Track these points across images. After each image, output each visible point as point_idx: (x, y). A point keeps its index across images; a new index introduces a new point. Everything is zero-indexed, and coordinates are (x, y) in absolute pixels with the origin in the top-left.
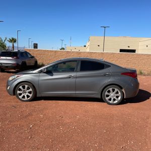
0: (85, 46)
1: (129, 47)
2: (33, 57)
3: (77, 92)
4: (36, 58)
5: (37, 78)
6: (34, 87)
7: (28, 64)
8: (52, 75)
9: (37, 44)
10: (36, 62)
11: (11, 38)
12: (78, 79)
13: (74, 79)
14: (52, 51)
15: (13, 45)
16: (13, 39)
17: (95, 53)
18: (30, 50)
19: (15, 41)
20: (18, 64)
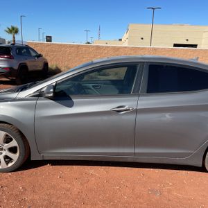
0: (120, 40)
1: (187, 40)
2: (40, 56)
3: (137, 151)
4: (47, 58)
5: (29, 114)
6: (22, 137)
7: (30, 69)
8: (71, 105)
9: (50, 37)
10: (46, 64)
11: (10, 28)
12: (141, 117)
13: (132, 117)
14: (73, 46)
15: (14, 38)
16: (13, 28)
17: (143, 48)
18: (36, 44)
19: (16, 32)
20: (11, 68)
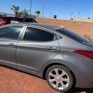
0: (89, 18)
9: (56, 16)
11: (37, 11)
15: (38, 15)
19: (39, 13)
